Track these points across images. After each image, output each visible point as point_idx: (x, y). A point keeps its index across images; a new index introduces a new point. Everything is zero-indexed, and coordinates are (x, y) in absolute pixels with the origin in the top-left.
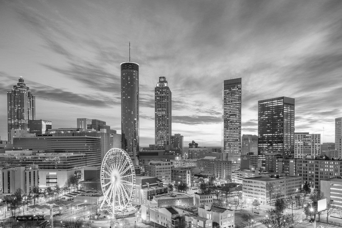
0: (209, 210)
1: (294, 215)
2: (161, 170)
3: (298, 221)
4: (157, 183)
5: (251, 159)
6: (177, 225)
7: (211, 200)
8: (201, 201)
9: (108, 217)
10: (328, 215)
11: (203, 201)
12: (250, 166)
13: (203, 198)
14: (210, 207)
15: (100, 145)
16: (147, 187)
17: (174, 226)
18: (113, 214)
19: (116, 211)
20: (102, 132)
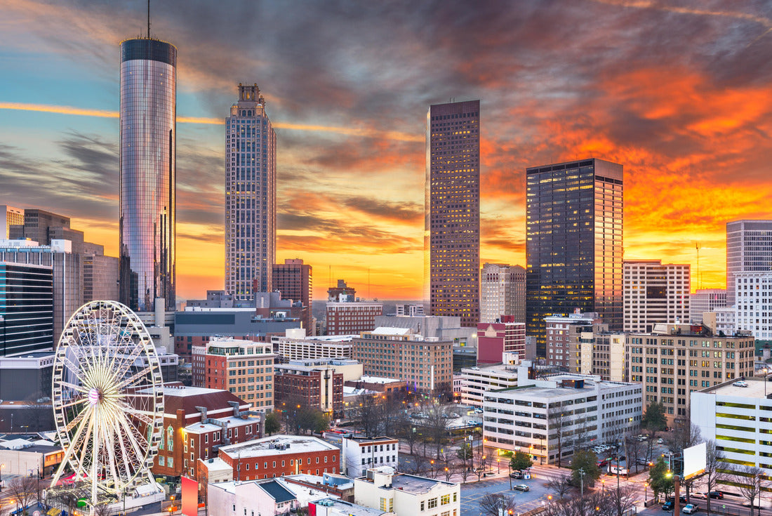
0: (388, 486)
1: (623, 491)
2: (242, 368)
3: (634, 509)
4: (230, 409)
5: (507, 333)
7: (394, 457)
8: (363, 460)
10: (709, 489)
11: (369, 459)
12: (504, 354)
13: (369, 451)
14: (391, 478)
15: (49, 290)
16: (199, 419)
18: (91, 506)
19: (100, 497)
20: (56, 249)
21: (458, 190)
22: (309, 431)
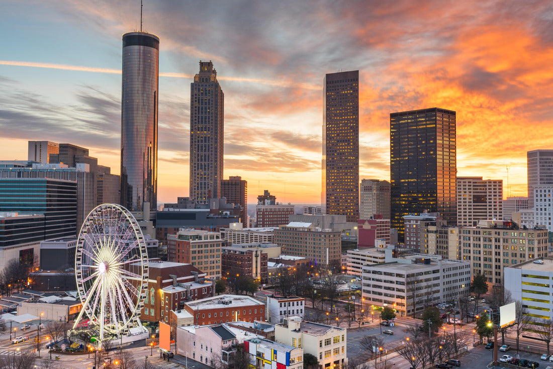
0: (297, 330)
1: (458, 335)
2: (200, 249)
3: (466, 348)
4: (192, 277)
5: (378, 226)
6: (232, 362)
7: (301, 310)
8: (281, 312)
9: (91, 347)
10: (518, 335)
11: (285, 311)
12: (376, 240)
13: (285, 306)
14: (299, 325)
15: (75, 197)
16: (171, 283)
17: (227, 363)
18: (99, 342)
19: (106, 335)
20: (80, 169)
21: (345, 130)
22: (245, 292)
